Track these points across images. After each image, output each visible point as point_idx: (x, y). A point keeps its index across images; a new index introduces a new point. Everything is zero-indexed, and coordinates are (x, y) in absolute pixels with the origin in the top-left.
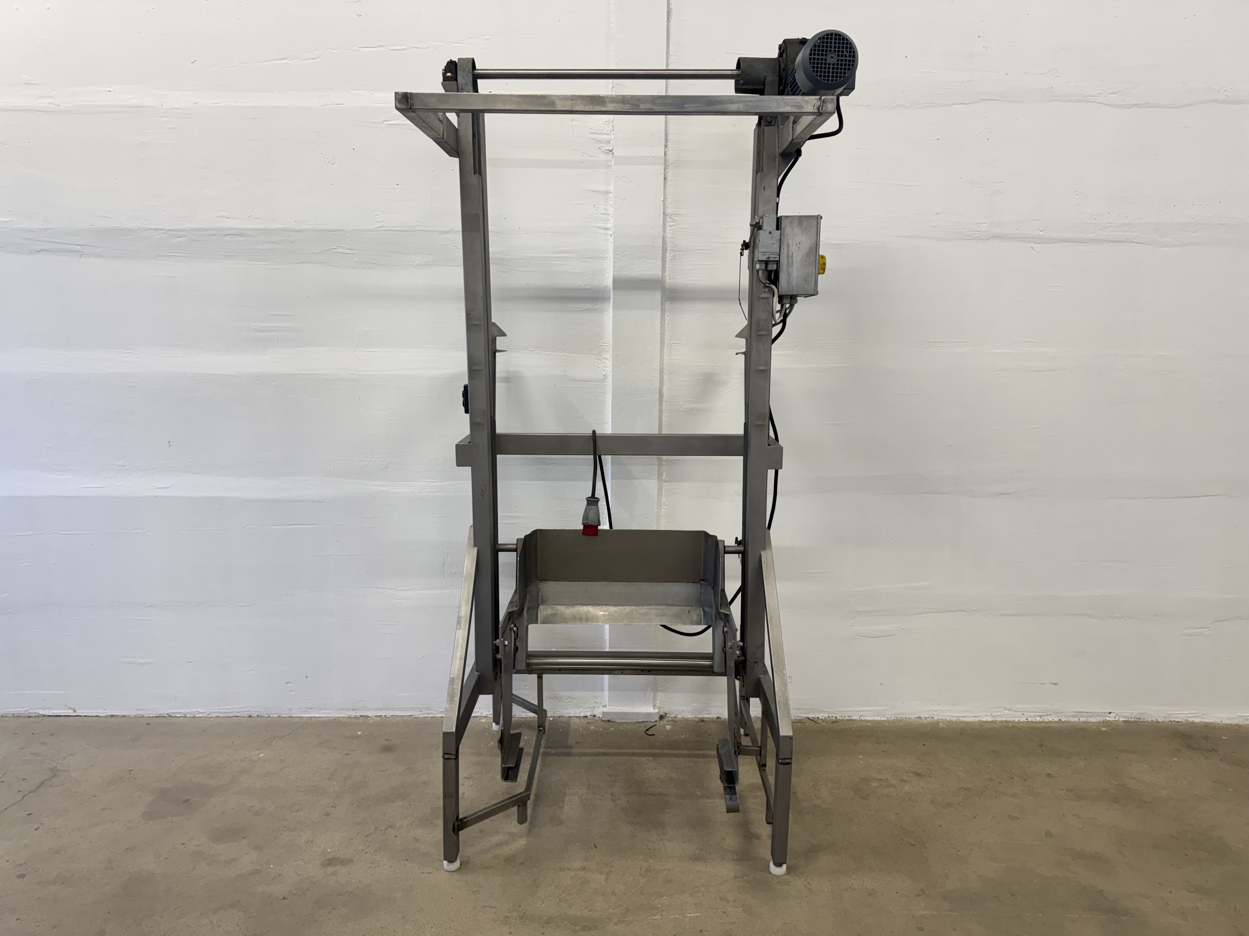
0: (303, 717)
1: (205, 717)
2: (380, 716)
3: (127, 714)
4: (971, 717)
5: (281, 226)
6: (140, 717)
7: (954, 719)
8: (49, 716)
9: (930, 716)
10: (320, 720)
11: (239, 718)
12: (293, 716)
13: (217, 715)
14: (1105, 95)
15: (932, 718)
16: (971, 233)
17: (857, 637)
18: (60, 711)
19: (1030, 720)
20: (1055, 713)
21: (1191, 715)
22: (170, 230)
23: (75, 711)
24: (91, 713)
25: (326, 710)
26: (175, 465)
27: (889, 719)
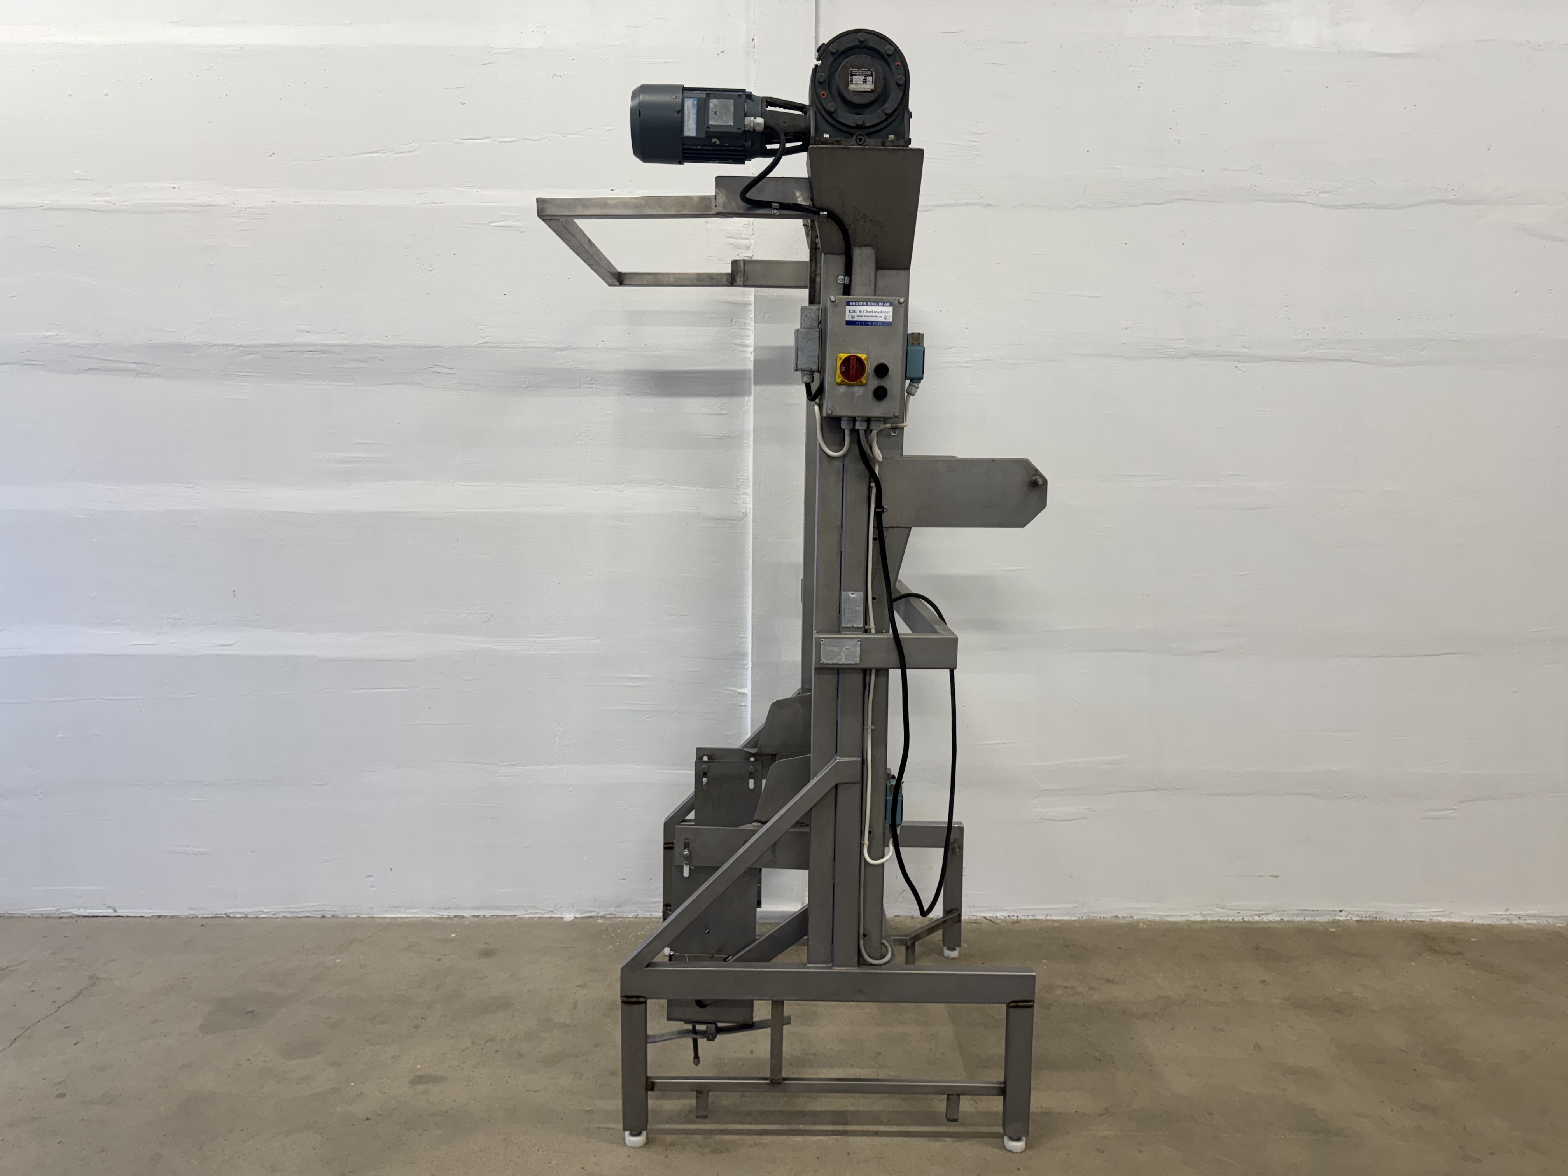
0: (388, 917)
1: (271, 918)
2: (478, 916)
3: (177, 914)
4: (1177, 915)
5: (368, 341)
6: (193, 918)
7: (1157, 919)
8: (85, 917)
9: (1128, 914)
10: (407, 920)
11: (310, 919)
12: (375, 916)
13: (285, 915)
14: (1316, 194)
15: (1132, 917)
16: (1165, 350)
17: (1041, 820)
18: (97, 911)
19: (1246, 919)
20: (1275, 911)
21: (1436, 914)
22: (241, 346)
23: (115, 911)
24: (136, 913)
25: (414, 908)
26: (240, 618)
27: (1081, 919)
